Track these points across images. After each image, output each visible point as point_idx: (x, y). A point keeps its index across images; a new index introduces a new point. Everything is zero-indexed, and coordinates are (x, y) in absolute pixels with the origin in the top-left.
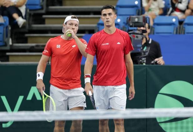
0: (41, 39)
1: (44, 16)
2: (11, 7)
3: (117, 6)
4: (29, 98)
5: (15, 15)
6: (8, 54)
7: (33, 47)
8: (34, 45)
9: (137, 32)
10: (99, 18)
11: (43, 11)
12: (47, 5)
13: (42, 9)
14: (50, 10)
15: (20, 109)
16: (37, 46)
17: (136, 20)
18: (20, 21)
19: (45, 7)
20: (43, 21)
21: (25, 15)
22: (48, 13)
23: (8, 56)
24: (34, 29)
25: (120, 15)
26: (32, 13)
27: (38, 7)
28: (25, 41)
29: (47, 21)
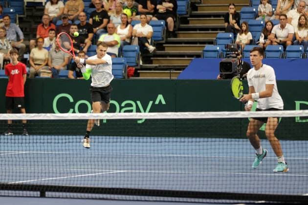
0: (163, 62)
1: (164, 45)
2: (142, 37)
3: (217, 38)
4: (157, 102)
5: (147, 44)
6: (139, 71)
7: (156, 67)
8: (157, 65)
9: (232, 55)
10: (204, 46)
11: (164, 42)
12: (167, 38)
13: (163, 40)
14: (168, 41)
15: (150, 111)
16: (159, 66)
17: (232, 47)
18: (151, 48)
19: (165, 39)
20: (163, 49)
21: (151, 42)
22: (167, 43)
23: (139, 73)
24: (158, 54)
25: (219, 45)
26: (156, 43)
27: (160, 39)
28: (151, 62)
29: (166, 48)
